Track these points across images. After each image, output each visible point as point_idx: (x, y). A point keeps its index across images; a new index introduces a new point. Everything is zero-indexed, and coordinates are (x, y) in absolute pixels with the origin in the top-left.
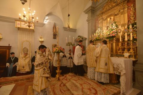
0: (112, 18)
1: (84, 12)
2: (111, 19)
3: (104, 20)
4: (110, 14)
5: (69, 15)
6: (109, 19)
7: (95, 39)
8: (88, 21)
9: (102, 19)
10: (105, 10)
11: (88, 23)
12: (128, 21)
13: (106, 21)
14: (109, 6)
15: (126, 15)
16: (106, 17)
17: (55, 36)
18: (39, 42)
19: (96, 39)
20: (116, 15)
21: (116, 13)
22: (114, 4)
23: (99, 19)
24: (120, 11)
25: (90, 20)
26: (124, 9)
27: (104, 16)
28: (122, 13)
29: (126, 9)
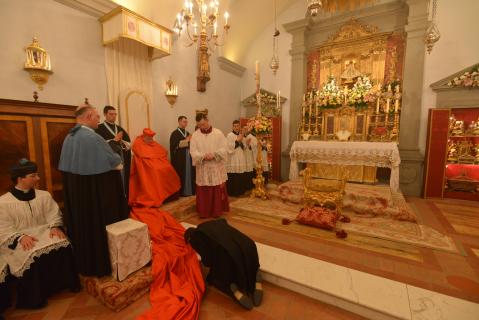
0: (354, 62)
1: (285, 26)
2: (351, 63)
3: (335, 62)
4: (350, 52)
5: (277, 34)
6: (347, 62)
7: (326, 104)
8: (292, 53)
9: (332, 58)
10: (340, 39)
11: (293, 60)
12: (386, 76)
13: (340, 65)
14: (351, 34)
15: (383, 63)
16: (339, 57)
17: (203, 82)
18: (165, 98)
19: (328, 103)
20: (364, 58)
21: (364, 54)
22: (364, 34)
23: (322, 56)
24: (372, 52)
25: (300, 53)
26: (380, 49)
27: (337, 54)
28: (376, 58)
29: (384, 52)
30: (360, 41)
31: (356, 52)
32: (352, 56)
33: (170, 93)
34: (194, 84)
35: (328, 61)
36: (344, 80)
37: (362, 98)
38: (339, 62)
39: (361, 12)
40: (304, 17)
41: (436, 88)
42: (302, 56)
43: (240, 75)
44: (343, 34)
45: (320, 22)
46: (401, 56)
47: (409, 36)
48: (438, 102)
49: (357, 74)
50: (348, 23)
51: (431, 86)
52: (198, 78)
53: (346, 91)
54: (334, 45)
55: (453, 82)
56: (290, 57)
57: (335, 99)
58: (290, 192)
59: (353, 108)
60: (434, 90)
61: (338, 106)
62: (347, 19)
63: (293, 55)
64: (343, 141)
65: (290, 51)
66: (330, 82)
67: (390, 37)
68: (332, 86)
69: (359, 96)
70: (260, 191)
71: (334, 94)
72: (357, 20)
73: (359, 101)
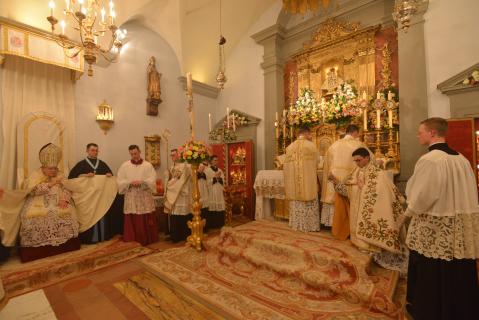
0: (336, 68)
1: (254, 37)
2: (333, 70)
3: (314, 72)
4: (330, 57)
5: (223, 41)
6: (327, 70)
7: (298, 123)
8: (264, 66)
9: (309, 67)
10: (317, 43)
11: (265, 74)
12: (377, 82)
13: (319, 75)
14: (329, 36)
15: (372, 66)
16: (318, 65)
17: (154, 106)
19: (300, 121)
20: (346, 62)
21: (347, 58)
22: (343, 34)
23: (298, 67)
24: (357, 53)
25: (273, 65)
26: (367, 50)
27: (315, 61)
28: (363, 61)
29: (372, 51)
30: (340, 40)
31: (337, 55)
32: (332, 61)
34: (144, 106)
35: (305, 71)
36: (325, 91)
37: (341, 111)
38: (318, 71)
39: (339, 8)
40: (274, 23)
42: (275, 68)
43: (216, 97)
44: (319, 38)
45: (293, 29)
46: (394, 55)
48: (453, 110)
50: (325, 24)
51: (439, 87)
52: (147, 100)
54: (310, 51)
55: (471, 78)
56: (262, 72)
58: (234, 243)
59: (333, 126)
60: (444, 93)
62: (323, 19)
63: (264, 68)
65: (262, 64)
67: (377, 32)
68: (306, 99)
69: (338, 108)
70: (195, 238)
71: (308, 109)
72: (334, 19)
73: (338, 116)
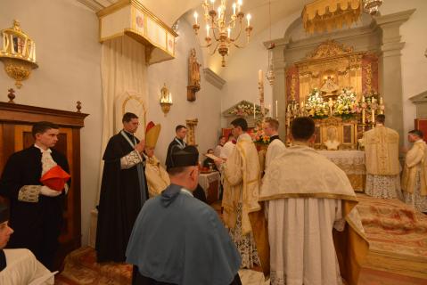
2: (329, 78)
3: (314, 77)
4: (327, 68)
6: (326, 78)
7: (313, 115)
9: (310, 73)
10: (318, 57)
13: (318, 80)
14: (328, 52)
15: (360, 78)
16: (317, 73)
17: (193, 90)
18: (160, 106)
19: (315, 114)
20: (340, 74)
21: (341, 70)
22: (340, 53)
23: (300, 71)
24: (348, 68)
25: (281, 68)
26: (356, 66)
27: (315, 70)
28: (353, 74)
29: (360, 69)
30: (337, 58)
31: (334, 68)
32: (329, 72)
33: (164, 100)
34: (185, 93)
35: (307, 76)
38: (317, 77)
39: (336, 33)
40: (283, 37)
41: (414, 100)
42: (283, 71)
44: (320, 53)
45: (298, 42)
46: (376, 73)
47: (385, 54)
49: (336, 88)
50: (325, 43)
51: (411, 99)
52: (188, 88)
53: (331, 103)
54: (313, 62)
57: (322, 111)
59: (339, 119)
60: (414, 102)
61: (325, 116)
62: (324, 39)
64: (332, 150)
66: (314, 94)
67: (364, 56)
68: (317, 98)
69: (346, 107)
71: (320, 106)
72: (333, 41)
73: (347, 112)
